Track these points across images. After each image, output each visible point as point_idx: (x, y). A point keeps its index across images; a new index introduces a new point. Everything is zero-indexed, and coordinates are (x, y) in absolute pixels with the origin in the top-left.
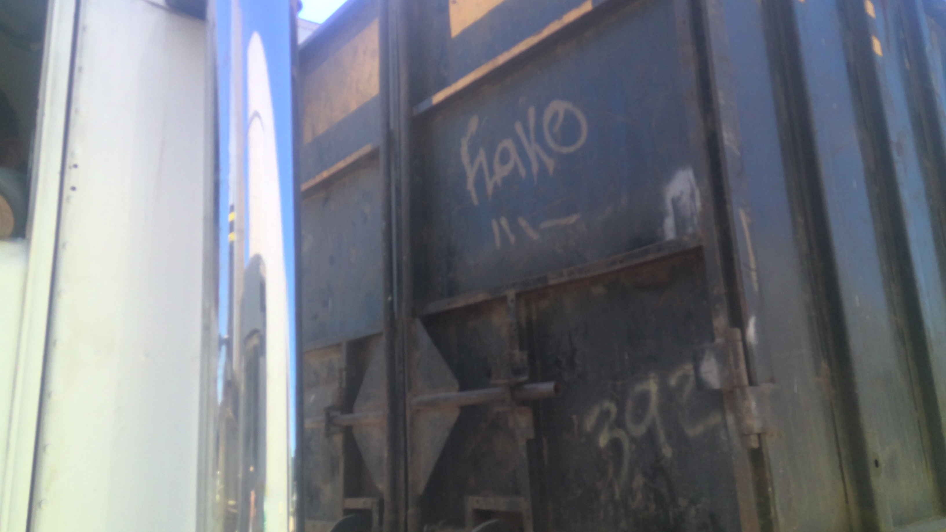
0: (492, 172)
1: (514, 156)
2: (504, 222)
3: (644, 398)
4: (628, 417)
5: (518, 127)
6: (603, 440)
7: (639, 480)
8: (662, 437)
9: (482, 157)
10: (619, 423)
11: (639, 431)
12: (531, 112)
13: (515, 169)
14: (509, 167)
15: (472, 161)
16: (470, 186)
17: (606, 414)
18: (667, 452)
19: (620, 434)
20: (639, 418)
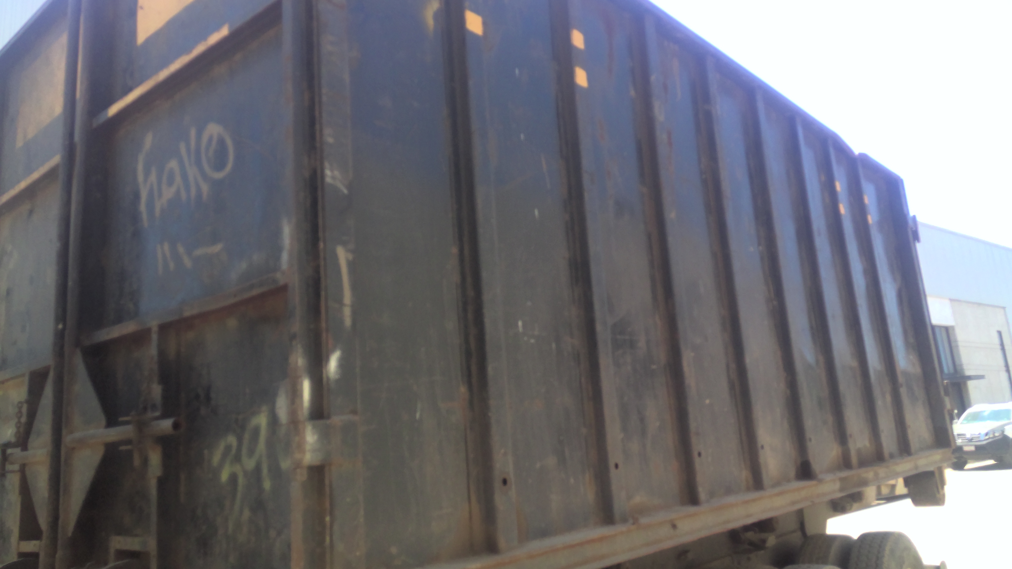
0: (160, 195)
1: (178, 179)
2: (166, 247)
3: (256, 431)
4: (244, 451)
5: (182, 147)
6: (224, 476)
7: (247, 513)
8: (265, 471)
9: (153, 177)
10: (237, 459)
11: (250, 464)
12: (193, 132)
13: (178, 192)
14: (173, 189)
15: (146, 180)
16: (143, 207)
17: (228, 448)
18: (267, 485)
19: (237, 468)
20: (251, 452)
